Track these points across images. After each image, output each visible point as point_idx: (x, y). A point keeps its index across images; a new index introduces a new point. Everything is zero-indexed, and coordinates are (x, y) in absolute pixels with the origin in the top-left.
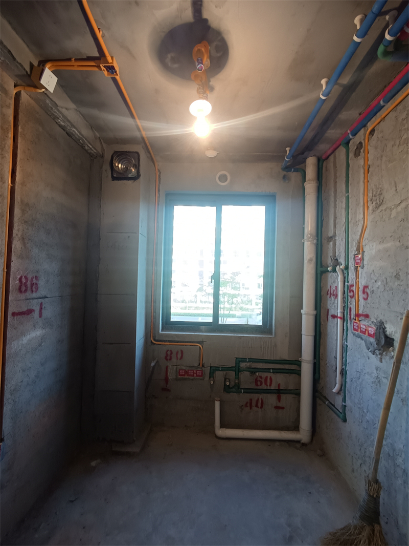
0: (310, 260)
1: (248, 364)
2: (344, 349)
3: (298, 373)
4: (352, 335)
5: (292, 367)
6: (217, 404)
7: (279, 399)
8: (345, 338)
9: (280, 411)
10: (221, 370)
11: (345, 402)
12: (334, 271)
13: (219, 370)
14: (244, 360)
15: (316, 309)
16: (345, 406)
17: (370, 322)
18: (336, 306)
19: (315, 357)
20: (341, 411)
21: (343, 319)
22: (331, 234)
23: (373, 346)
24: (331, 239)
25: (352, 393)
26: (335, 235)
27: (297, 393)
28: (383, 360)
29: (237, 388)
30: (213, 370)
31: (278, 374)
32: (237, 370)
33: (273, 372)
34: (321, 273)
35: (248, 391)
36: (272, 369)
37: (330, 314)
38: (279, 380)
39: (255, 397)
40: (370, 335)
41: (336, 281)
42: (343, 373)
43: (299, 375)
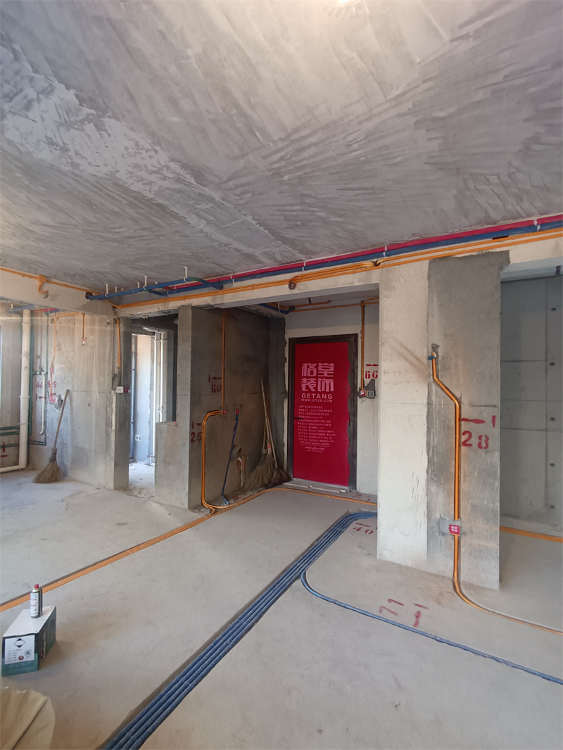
0: (26, 368)
4: (49, 404)
5: (15, 430)
7: (4, 451)
9: (5, 458)
11: (46, 436)
12: (41, 374)
15: (29, 395)
16: (46, 438)
17: (56, 396)
18: (41, 392)
19: (29, 421)
20: (43, 441)
21: (45, 398)
22: (39, 355)
23: (56, 405)
24: (39, 357)
26: (41, 356)
27: (17, 445)
31: (3, 436)
34: (33, 374)
37: (38, 396)
38: (4, 439)
41: (41, 379)
42: (45, 423)
43: (19, 434)
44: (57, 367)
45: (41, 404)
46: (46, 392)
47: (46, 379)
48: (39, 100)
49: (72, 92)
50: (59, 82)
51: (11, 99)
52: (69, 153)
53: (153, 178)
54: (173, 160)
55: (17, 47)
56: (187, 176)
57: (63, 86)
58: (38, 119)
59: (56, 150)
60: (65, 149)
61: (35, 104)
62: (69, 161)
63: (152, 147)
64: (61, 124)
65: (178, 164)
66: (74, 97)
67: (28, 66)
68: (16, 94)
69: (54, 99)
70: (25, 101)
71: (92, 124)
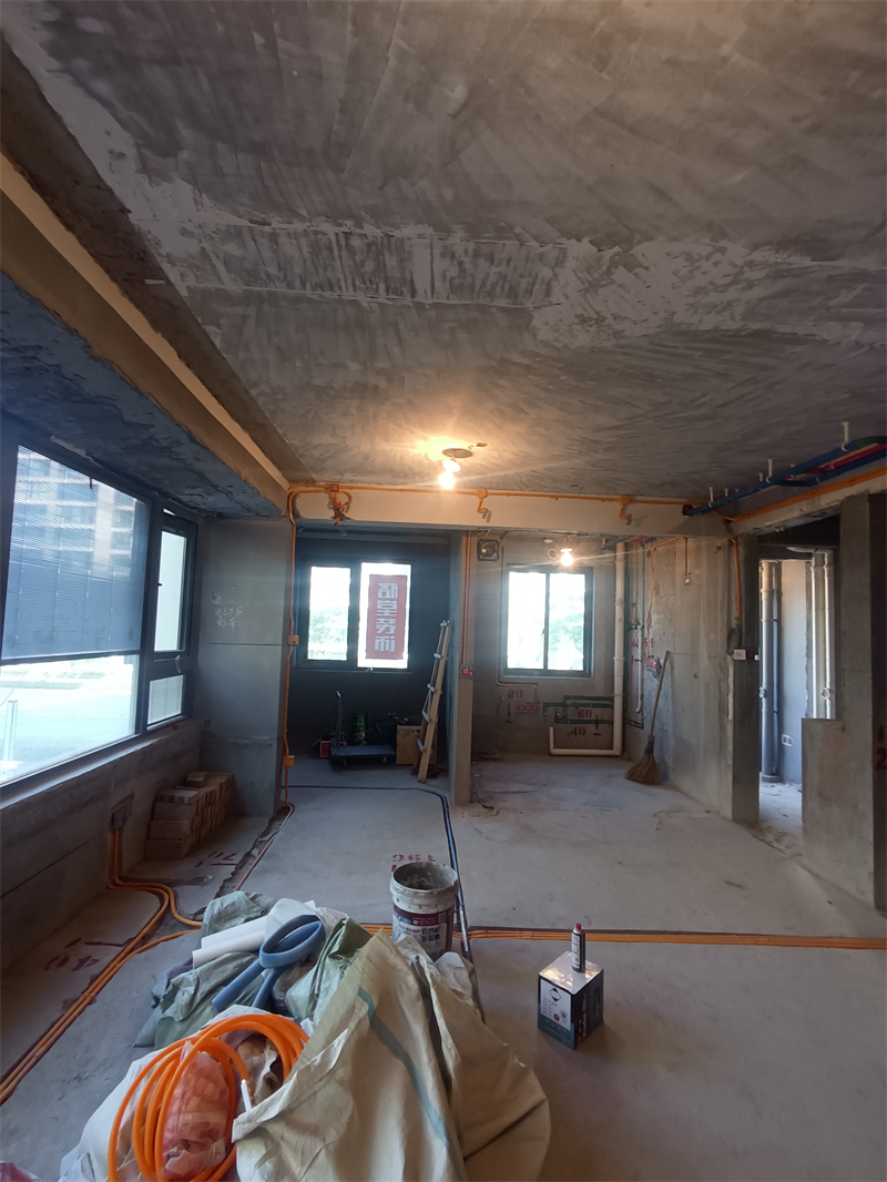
0: (620, 620)
1: (573, 700)
2: (643, 680)
3: (612, 707)
4: (646, 670)
5: (607, 703)
6: (551, 729)
7: (597, 728)
8: (642, 673)
9: (598, 737)
10: (552, 706)
11: (642, 716)
12: (636, 628)
14: (569, 698)
15: (624, 656)
16: (643, 718)
17: (653, 660)
18: (638, 653)
19: (624, 692)
20: (639, 722)
21: (642, 661)
22: (634, 602)
23: (656, 673)
24: (635, 605)
26: (636, 603)
27: (611, 723)
29: (564, 719)
30: (546, 705)
31: (596, 709)
32: (564, 705)
33: (592, 707)
34: (628, 629)
35: (573, 722)
36: (591, 704)
37: (633, 659)
38: (597, 713)
39: (578, 726)
40: (653, 667)
41: (637, 636)
42: (642, 698)
43: (613, 708)
44: (655, 617)
45: (637, 668)
46: (643, 653)
47: (643, 635)
48: (555, 275)
49: (586, 241)
50: (569, 239)
51: (531, 293)
52: (607, 322)
53: (732, 294)
54: (755, 247)
55: (518, 230)
56: (792, 259)
57: (574, 241)
58: (562, 300)
59: (591, 326)
60: (600, 320)
61: (554, 283)
62: (610, 332)
63: (714, 247)
64: (587, 290)
65: (769, 247)
66: (590, 246)
67: (534, 244)
68: (534, 284)
69: (570, 264)
70: (544, 286)
71: (621, 268)
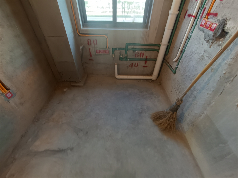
1: (132, 46)
2: (188, 38)
3: (158, 51)
4: (198, 29)
5: (156, 48)
6: (116, 66)
7: (146, 63)
8: (191, 31)
9: (145, 68)
10: (118, 50)
11: (178, 66)
13: (117, 50)
14: (130, 44)
16: (177, 68)
17: (216, 20)
19: (169, 42)
20: (174, 69)
21: (195, 17)
23: (210, 37)
25: (183, 62)
27: (155, 60)
28: (212, 47)
29: (126, 58)
30: (114, 50)
31: (147, 51)
32: (127, 49)
33: (145, 51)
35: (131, 60)
36: (145, 49)
38: (147, 54)
39: (134, 62)
40: (211, 29)
42: (182, 52)
45: (187, 26)
46: (202, 8)
